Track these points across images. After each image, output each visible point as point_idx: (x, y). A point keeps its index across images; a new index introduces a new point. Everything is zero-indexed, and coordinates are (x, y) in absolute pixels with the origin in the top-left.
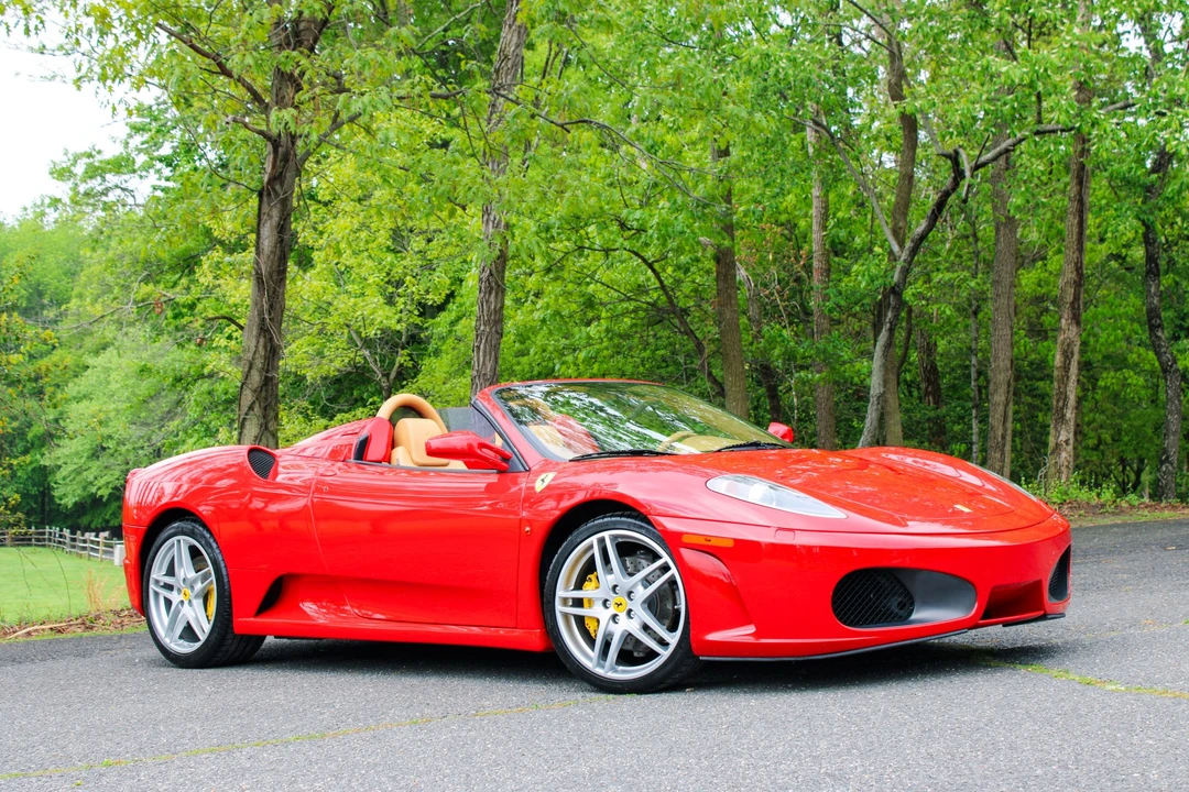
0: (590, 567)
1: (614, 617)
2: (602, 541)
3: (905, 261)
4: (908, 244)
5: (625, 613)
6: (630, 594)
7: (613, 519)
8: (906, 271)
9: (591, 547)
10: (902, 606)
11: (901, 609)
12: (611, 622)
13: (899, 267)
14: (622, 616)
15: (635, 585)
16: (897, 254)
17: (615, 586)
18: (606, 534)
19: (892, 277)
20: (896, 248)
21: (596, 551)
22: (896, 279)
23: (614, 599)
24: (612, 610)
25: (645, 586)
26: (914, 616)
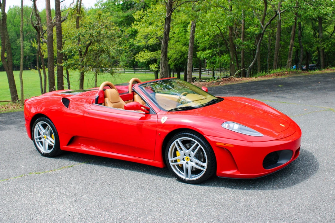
5: (189, 161)
6: (189, 155)
12: (186, 164)
15: (190, 152)
24: (186, 161)
25: (193, 152)
26: (279, 162)
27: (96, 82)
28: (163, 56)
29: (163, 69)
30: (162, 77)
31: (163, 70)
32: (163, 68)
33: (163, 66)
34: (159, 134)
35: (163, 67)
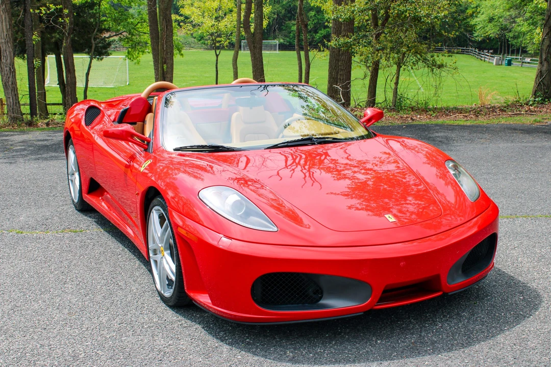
26: (322, 302)
27: (397, 83)
28: (547, 34)
29: (543, 66)
30: (540, 83)
31: (544, 68)
32: (545, 64)
33: (544, 57)
34: (137, 192)
35: (545, 60)
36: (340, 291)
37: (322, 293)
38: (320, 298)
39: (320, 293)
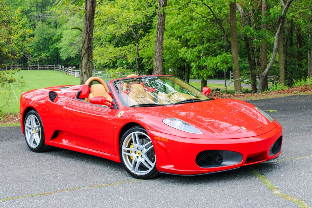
0: (131, 142)
1: (138, 157)
2: (134, 134)
3: (285, 9)
4: (287, 4)
5: (140, 156)
6: (142, 150)
7: (138, 128)
8: (285, 12)
9: (132, 136)
10: (219, 160)
11: (219, 161)
12: (137, 158)
13: (284, 10)
14: (140, 157)
15: (143, 148)
16: (283, 6)
17: (138, 148)
18: (136, 133)
19: (282, 13)
20: (283, 4)
21: (133, 137)
22: (282, 14)
23: (138, 151)
24: (137, 155)
25: (146, 148)
26: (223, 163)
34: (116, 128)
36: (230, 158)
37: (222, 160)
38: (222, 162)
39: (221, 160)
